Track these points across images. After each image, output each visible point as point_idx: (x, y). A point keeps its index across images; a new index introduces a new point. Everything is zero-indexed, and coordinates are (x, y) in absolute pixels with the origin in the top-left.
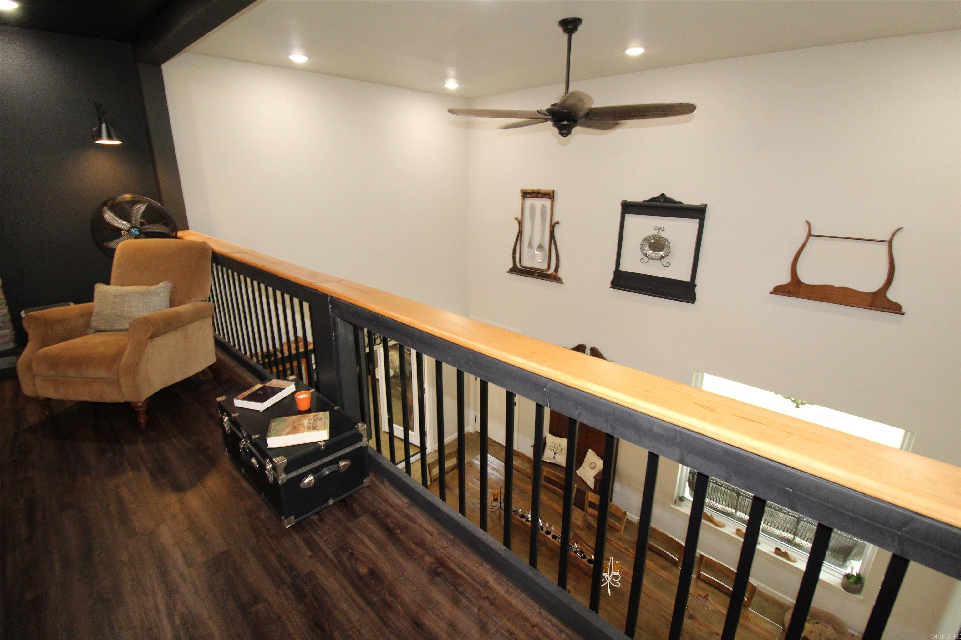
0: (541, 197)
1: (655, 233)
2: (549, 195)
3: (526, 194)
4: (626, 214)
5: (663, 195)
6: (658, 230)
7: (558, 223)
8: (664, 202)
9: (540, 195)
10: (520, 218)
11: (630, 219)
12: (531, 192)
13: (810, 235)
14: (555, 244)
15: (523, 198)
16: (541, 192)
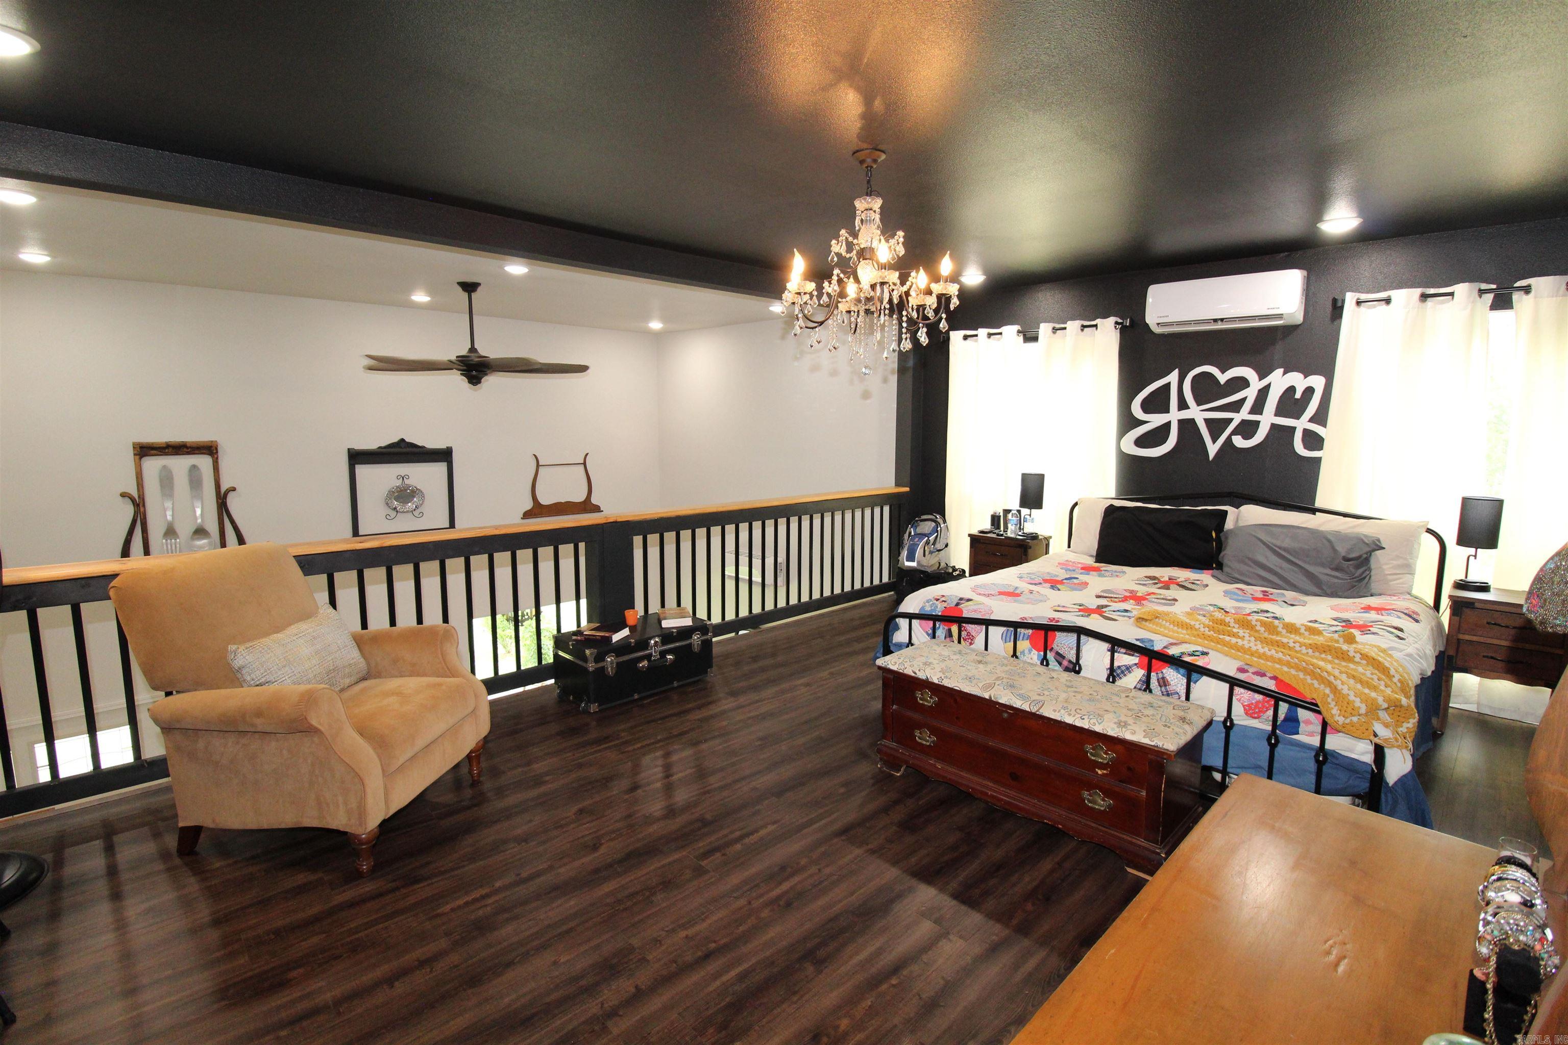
0: (188, 453)
1: (399, 483)
2: (210, 449)
3: (144, 451)
4: (356, 466)
5: (403, 440)
6: (402, 479)
7: (234, 489)
8: (405, 447)
9: (185, 450)
10: (135, 494)
11: (362, 471)
12: (165, 446)
13: (538, 465)
14: (233, 522)
15: (138, 457)
16: (188, 445)
